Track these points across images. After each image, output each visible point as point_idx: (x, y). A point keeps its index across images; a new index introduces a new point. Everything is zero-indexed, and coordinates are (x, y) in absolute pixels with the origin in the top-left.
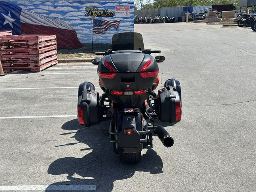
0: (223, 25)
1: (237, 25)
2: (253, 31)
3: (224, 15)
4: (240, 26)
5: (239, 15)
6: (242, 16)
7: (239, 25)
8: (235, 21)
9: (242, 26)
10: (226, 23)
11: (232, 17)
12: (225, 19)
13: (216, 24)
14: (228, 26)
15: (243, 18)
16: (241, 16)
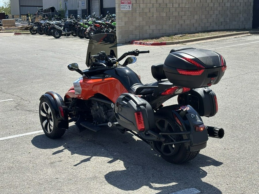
0: (14, 33)
1: (30, 32)
2: (55, 38)
3: (5, 24)
4: (33, 34)
5: (31, 23)
6: (34, 24)
7: (31, 33)
8: (22, 29)
9: (35, 34)
10: (13, 31)
11: (13, 25)
12: (7, 27)
13: (3, 32)
14: (20, 34)
15: (34, 26)
16: (32, 24)
